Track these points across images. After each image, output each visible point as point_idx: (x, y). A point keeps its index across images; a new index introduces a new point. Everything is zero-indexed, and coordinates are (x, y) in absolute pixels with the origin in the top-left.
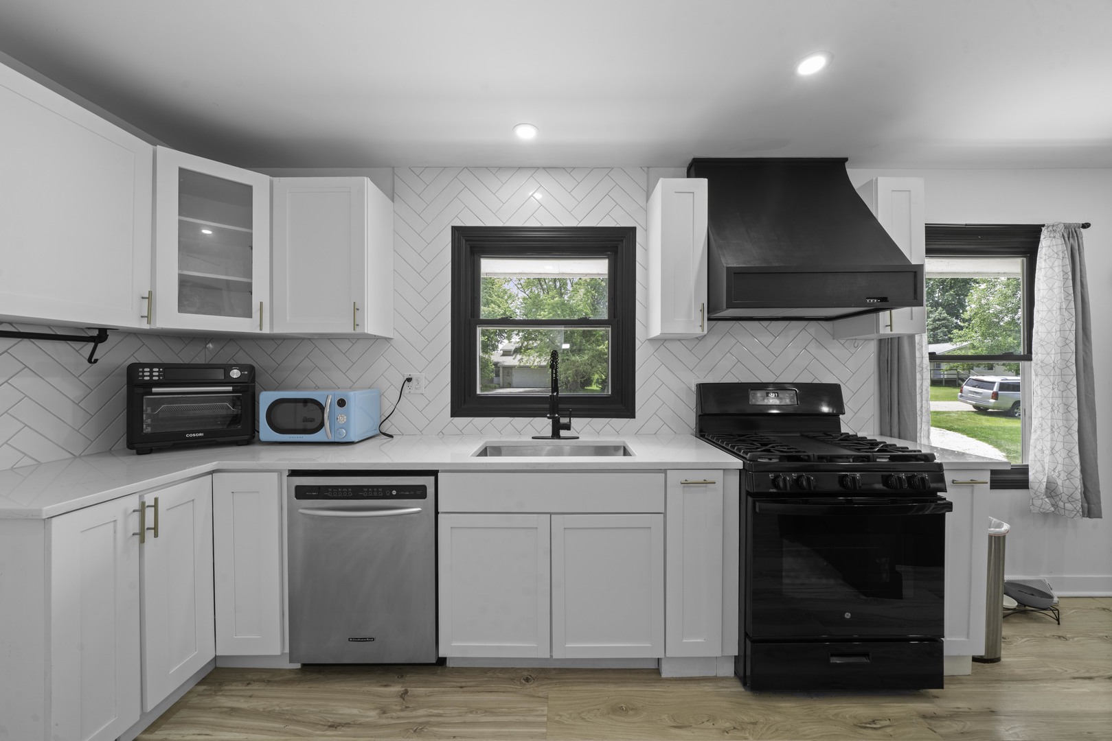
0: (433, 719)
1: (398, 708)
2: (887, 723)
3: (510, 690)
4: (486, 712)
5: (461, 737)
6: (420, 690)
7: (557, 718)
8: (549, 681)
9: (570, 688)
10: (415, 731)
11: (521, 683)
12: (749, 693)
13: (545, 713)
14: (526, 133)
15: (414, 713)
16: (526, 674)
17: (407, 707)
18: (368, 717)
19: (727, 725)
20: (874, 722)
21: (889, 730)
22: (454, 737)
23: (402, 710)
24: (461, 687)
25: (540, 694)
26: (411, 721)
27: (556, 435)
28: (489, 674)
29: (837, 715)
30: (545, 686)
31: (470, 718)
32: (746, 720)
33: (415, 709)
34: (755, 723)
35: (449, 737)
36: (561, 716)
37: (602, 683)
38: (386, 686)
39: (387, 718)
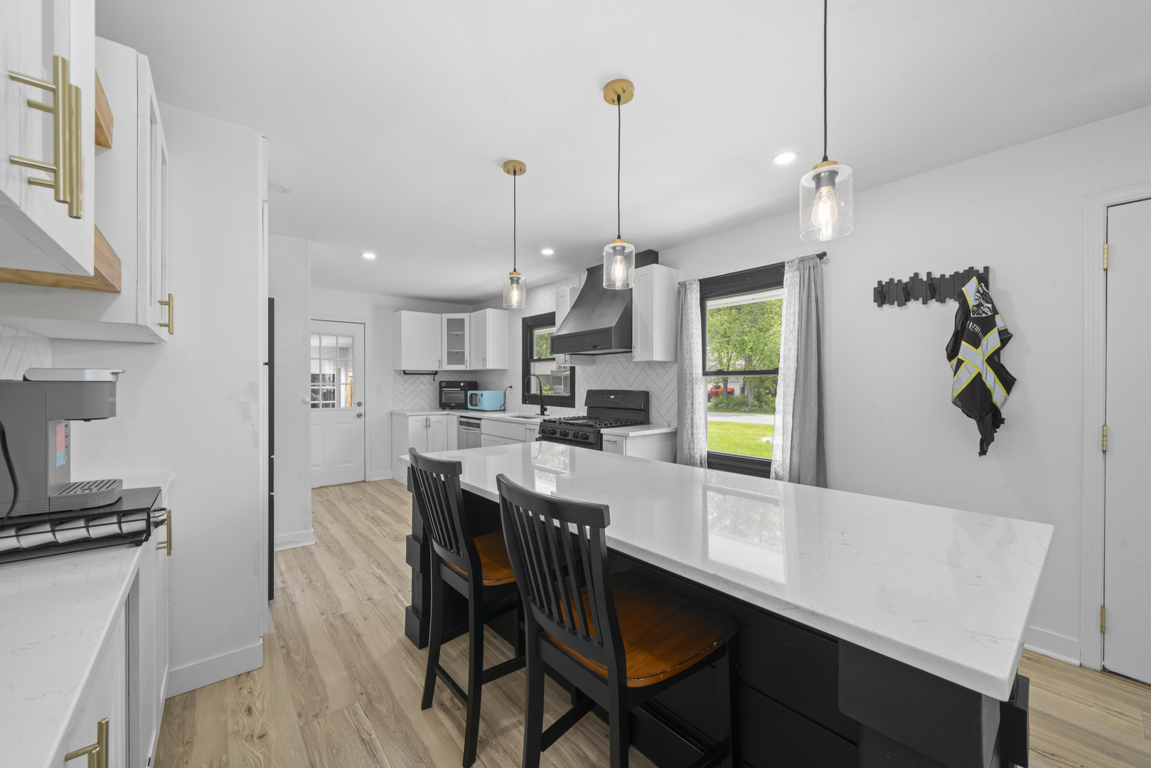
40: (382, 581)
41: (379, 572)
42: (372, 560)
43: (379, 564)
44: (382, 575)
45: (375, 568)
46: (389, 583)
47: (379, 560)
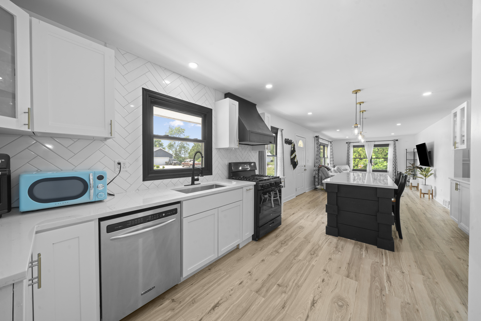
0: (194, 297)
1: (177, 305)
2: (278, 234)
3: (208, 275)
4: (208, 283)
5: (210, 293)
6: (178, 296)
7: (228, 271)
8: (216, 266)
9: (223, 264)
10: (193, 303)
11: (209, 271)
12: (257, 242)
13: (224, 272)
14: (193, 66)
15: (185, 301)
16: (207, 269)
17: (180, 302)
18: (168, 315)
19: (260, 249)
20: (277, 235)
21: (279, 235)
22: (208, 294)
23: (180, 304)
24: (192, 284)
25: (218, 270)
26: (187, 303)
27: (193, 183)
28: (196, 276)
29: (272, 237)
30: (216, 267)
31: (206, 288)
32: (261, 246)
33: (184, 300)
34: (263, 246)
35: (206, 295)
36: (228, 270)
37: (229, 258)
38: (161, 305)
39: (177, 309)
40: (388, 277)
41: (386, 284)
42: (384, 299)
43: (381, 290)
44: (385, 281)
45: (387, 290)
46: (385, 273)
47: (379, 295)
